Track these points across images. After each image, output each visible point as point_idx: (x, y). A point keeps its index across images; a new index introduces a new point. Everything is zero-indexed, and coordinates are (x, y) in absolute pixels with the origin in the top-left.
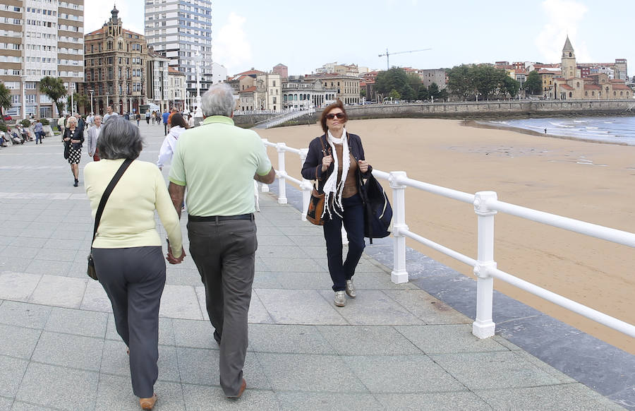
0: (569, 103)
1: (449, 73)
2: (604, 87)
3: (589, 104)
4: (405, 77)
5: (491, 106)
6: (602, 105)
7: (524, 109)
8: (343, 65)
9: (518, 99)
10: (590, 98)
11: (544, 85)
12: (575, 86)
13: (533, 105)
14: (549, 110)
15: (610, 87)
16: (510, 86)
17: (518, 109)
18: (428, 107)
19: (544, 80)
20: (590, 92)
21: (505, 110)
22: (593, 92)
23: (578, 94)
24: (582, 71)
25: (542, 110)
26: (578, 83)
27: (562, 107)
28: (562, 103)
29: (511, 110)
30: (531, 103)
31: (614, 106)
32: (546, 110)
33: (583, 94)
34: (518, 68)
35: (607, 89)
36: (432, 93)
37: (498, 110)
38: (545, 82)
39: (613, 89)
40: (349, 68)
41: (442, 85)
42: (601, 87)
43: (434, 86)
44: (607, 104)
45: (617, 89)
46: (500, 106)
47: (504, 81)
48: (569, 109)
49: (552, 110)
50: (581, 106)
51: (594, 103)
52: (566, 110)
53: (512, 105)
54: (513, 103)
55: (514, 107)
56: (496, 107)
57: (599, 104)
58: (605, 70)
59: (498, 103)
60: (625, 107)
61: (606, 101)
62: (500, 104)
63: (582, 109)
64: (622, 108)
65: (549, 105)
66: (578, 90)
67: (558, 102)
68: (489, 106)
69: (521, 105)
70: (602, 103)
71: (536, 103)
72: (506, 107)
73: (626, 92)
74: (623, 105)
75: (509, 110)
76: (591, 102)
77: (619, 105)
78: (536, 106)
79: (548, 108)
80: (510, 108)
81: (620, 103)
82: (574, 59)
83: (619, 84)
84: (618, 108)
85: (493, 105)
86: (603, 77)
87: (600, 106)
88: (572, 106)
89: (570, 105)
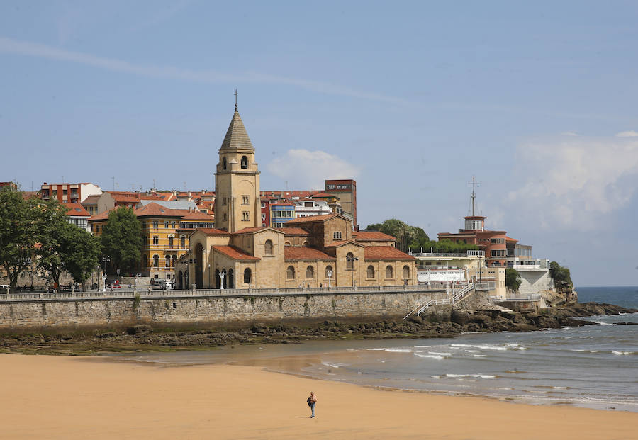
0: (245, 298)
2: (342, 253)
3: (302, 300)
5: (18, 308)
7: (119, 316)
9: (95, 286)
10: (304, 283)
11: (152, 247)
12: (259, 252)
13: (143, 306)
14: (191, 319)
15: (359, 252)
16: (73, 250)
17: (100, 316)
19: (152, 232)
20: (301, 267)
21: (60, 322)
22: (311, 268)
23: (270, 274)
25: (168, 319)
26: (269, 242)
27: (226, 310)
28: (225, 298)
30: (137, 300)
32: (181, 319)
33: (284, 275)
34: (60, 198)
35: (351, 258)
37: (40, 321)
38: (156, 241)
39: (367, 259)
42: (332, 253)
44: (353, 300)
45: (376, 260)
46: (44, 311)
47: (55, 235)
48: (248, 317)
49: (198, 319)
50: (280, 306)
51: (316, 297)
52: (239, 318)
53: (80, 305)
54: (82, 301)
55: (87, 311)
56: (33, 313)
57: (331, 302)
58: (312, 210)
59: (37, 299)
60: (402, 308)
61: (349, 291)
62: (43, 302)
63: (281, 315)
64: (394, 311)
65: (189, 304)
66: (269, 263)
67: (213, 297)
68: (11, 308)
69: (107, 306)
70: (339, 296)
71: (152, 301)
72: (64, 313)
73: (403, 266)
74: (396, 302)
75: (71, 320)
76: (308, 296)
77: (386, 303)
78: (153, 308)
79: (187, 314)
80: (77, 315)
81: (389, 298)
82: (254, 177)
83: (378, 244)
84: (384, 311)
85: (26, 305)
86: (335, 226)
87: (334, 306)
88: (255, 307)
89: (248, 306)
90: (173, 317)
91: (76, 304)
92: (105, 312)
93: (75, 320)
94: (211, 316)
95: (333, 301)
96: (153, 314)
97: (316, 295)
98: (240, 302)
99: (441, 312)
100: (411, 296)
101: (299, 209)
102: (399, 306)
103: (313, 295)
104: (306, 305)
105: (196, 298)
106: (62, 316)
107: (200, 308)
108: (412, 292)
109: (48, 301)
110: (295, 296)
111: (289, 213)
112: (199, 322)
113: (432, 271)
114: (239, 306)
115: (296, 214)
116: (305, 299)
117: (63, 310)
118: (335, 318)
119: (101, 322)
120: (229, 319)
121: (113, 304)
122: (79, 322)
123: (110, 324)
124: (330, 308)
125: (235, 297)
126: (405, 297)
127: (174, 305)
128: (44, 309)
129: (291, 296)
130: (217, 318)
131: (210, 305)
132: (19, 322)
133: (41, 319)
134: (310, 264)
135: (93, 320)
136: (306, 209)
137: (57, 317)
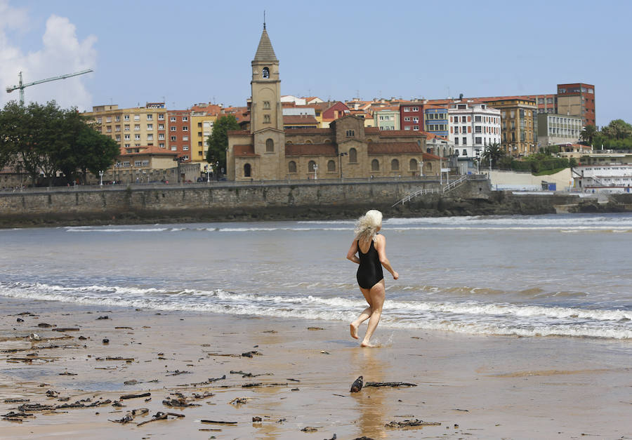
0: (230, 189)
2: (344, 149)
3: (286, 191)
5: (30, 199)
6: (324, 192)
7: (113, 204)
10: (298, 176)
12: (261, 149)
13: (135, 196)
14: (178, 207)
15: (362, 148)
17: (97, 205)
20: (302, 163)
21: (62, 210)
22: (313, 163)
23: (270, 168)
24: (402, 115)
25: (157, 207)
26: (269, 140)
27: (211, 199)
28: (211, 190)
29: (78, 209)
30: (129, 192)
32: (169, 207)
33: (285, 169)
35: (354, 153)
37: (47, 209)
39: (370, 153)
42: (336, 149)
44: (340, 190)
46: (50, 201)
48: (232, 205)
49: (185, 207)
50: (264, 196)
51: (300, 188)
52: (224, 206)
53: (80, 197)
54: (82, 193)
55: (86, 201)
56: (41, 203)
57: (315, 192)
58: (465, 112)
59: (45, 191)
60: (390, 197)
61: (336, 182)
62: (49, 195)
63: (265, 204)
64: (382, 200)
65: (176, 194)
66: (270, 159)
67: (200, 189)
68: (23, 199)
69: (103, 196)
70: (324, 187)
71: (143, 192)
72: (66, 202)
73: (409, 160)
74: (385, 192)
75: (72, 208)
76: (293, 187)
77: (374, 193)
78: (144, 198)
79: (174, 203)
80: (77, 204)
81: (377, 189)
82: (274, 85)
83: (404, 141)
84: (372, 200)
85: (35, 197)
86: (348, 125)
87: (319, 195)
88: (240, 196)
89: (233, 196)
90: (162, 205)
91: (77, 195)
92: (101, 201)
93: (75, 208)
94: (198, 205)
95: (318, 191)
96: (144, 203)
97: (300, 186)
98: (225, 193)
99: (429, 201)
100: (401, 187)
101: (452, 112)
102: (387, 195)
103: (297, 186)
104: (290, 195)
105: (184, 190)
106: (64, 205)
107: (188, 198)
108: (403, 183)
109: (53, 193)
110: (280, 187)
111: (442, 116)
112: (185, 210)
113: (596, 167)
114: (224, 196)
115: (449, 116)
116: (290, 189)
117: (66, 200)
118: (320, 206)
119: (97, 210)
120: (214, 207)
121: (108, 195)
122: (79, 210)
123: (106, 212)
124: (314, 197)
125: (221, 188)
126: (394, 188)
127: (164, 196)
128: (50, 200)
129: (275, 187)
130: (202, 207)
131: (196, 195)
132: (29, 210)
133: (47, 208)
134: (312, 159)
135: (90, 208)
136: (458, 112)
137: (61, 205)
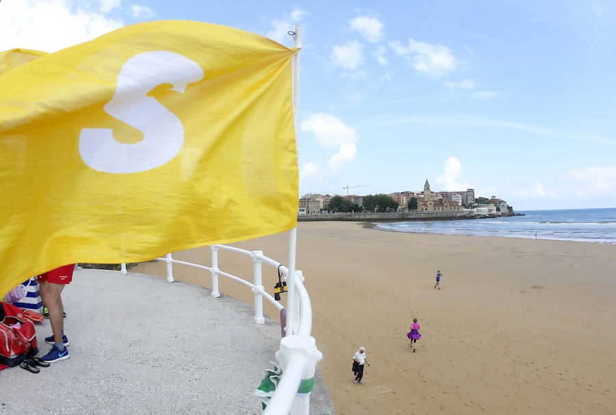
0: (425, 213)
1: (364, 198)
2: (445, 205)
3: (435, 214)
4: (343, 201)
5: (383, 215)
8: (315, 195)
10: (437, 210)
12: (428, 205)
14: (413, 217)
15: (448, 205)
18: (351, 216)
20: (437, 208)
22: (439, 208)
23: (430, 209)
26: (430, 203)
29: (393, 217)
30: (404, 214)
31: (449, 215)
33: (433, 209)
36: (356, 209)
40: (317, 196)
41: (360, 204)
42: (443, 205)
43: (357, 206)
45: (452, 206)
46: (387, 215)
50: (431, 215)
66: (431, 207)
77: (452, 214)
95: (441, 214)
114: (423, 215)
